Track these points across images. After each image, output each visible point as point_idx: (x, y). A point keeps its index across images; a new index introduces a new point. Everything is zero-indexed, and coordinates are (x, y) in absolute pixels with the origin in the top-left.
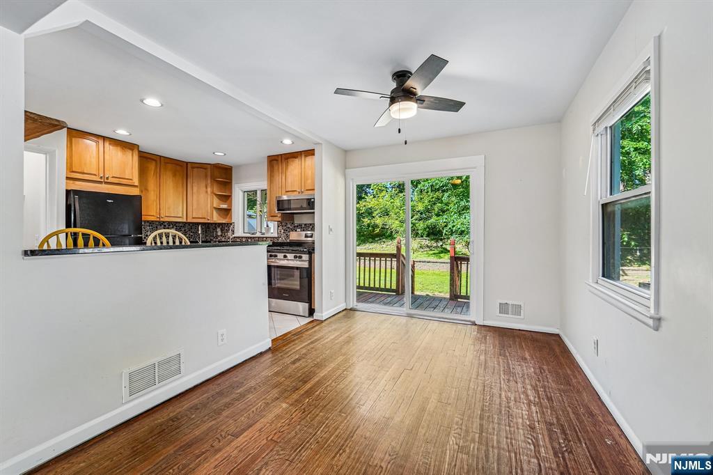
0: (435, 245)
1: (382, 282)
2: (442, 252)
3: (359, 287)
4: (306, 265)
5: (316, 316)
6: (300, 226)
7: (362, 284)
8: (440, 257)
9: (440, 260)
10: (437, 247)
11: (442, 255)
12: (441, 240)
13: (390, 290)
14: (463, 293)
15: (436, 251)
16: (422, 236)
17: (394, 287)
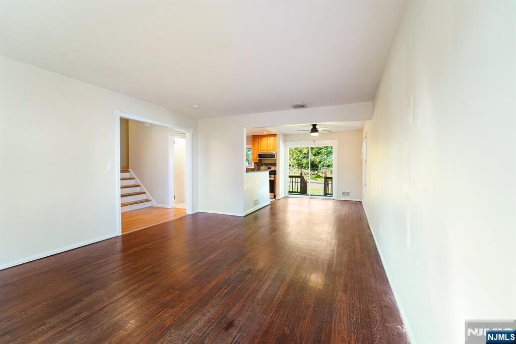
0: (313, 173)
1: (294, 188)
2: (317, 177)
3: (289, 192)
4: (273, 179)
5: (277, 198)
6: (264, 164)
7: (291, 190)
8: (317, 180)
9: (317, 182)
10: (314, 174)
11: (317, 179)
12: (317, 170)
13: (297, 192)
14: (330, 193)
15: (314, 177)
16: (305, 168)
17: (299, 191)
